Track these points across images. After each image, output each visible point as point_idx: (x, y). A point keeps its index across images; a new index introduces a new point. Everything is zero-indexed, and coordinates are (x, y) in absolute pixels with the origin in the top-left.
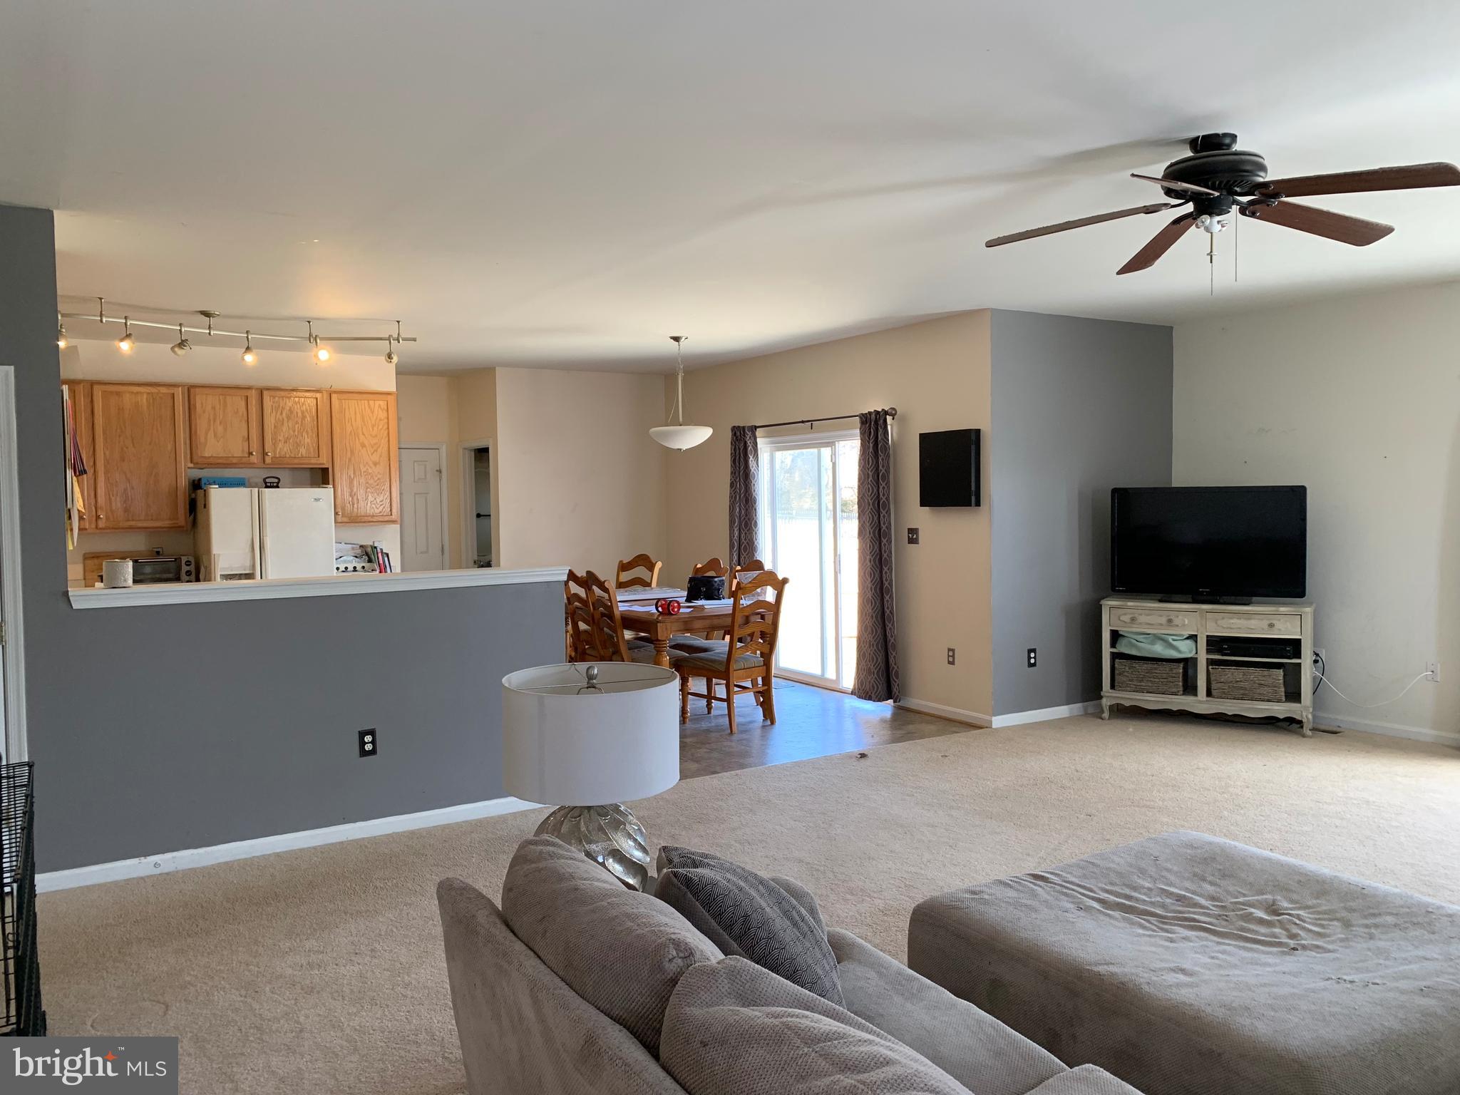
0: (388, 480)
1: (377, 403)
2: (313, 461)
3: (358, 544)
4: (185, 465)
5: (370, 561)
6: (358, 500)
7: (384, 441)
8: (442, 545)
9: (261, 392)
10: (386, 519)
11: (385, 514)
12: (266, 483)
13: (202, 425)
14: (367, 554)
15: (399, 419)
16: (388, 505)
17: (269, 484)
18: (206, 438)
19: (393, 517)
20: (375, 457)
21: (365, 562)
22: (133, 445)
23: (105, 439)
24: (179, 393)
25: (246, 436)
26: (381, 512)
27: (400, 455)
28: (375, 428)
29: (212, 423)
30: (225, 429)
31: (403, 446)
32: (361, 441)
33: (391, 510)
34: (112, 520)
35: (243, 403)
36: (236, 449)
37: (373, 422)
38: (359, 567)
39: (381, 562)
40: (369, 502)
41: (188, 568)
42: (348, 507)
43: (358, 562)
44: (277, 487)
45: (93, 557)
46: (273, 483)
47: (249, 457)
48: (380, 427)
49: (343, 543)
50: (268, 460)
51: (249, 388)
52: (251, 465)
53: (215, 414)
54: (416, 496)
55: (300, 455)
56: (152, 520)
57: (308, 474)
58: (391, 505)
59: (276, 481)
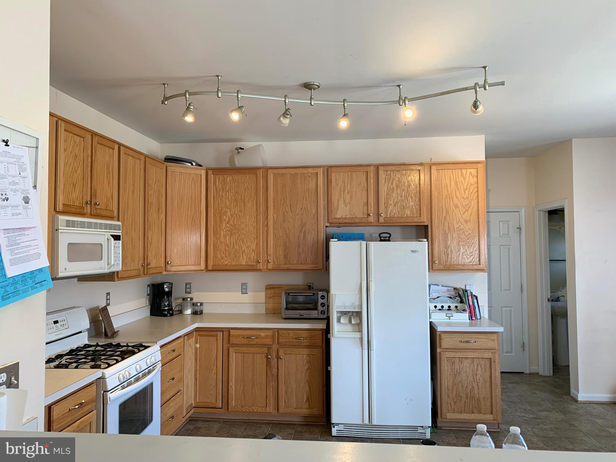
0: (477, 235)
1: (469, 171)
2: (416, 220)
3: (452, 287)
4: (324, 224)
5: (462, 302)
6: (451, 251)
7: (474, 203)
8: (522, 285)
9: (377, 167)
10: (475, 267)
11: (474, 264)
12: (380, 237)
13: (335, 194)
14: (460, 296)
15: (488, 191)
16: (477, 256)
17: (383, 239)
18: (338, 205)
19: (481, 266)
20: (466, 216)
21: (458, 303)
22: (291, 211)
23: (274, 206)
24: (320, 171)
25: (366, 202)
26: (470, 262)
27: (488, 217)
28: (467, 192)
29: (342, 193)
30: (351, 197)
31: (491, 210)
32: (455, 203)
33: (479, 260)
34: (276, 263)
35: (364, 177)
36: (359, 213)
37: (465, 187)
38: (453, 306)
39: (471, 303)
40: (461, 254)
41: (322, 301)
42: (443, 257)
43: (452, 303)
44: (389, 241)
45: (271, 288)
46: (386, 237)
47: (368, 217)
48: (471, 191)
49: (440, 286)
50: (381, 220)
51: (369, 165)
52: (368, 224)
53: (344, 187)
54: (501, 247)
55: (405, 216)
56: (301, 264)
57: (414, 230)
58: (479, 256)
59: (388, 235)
